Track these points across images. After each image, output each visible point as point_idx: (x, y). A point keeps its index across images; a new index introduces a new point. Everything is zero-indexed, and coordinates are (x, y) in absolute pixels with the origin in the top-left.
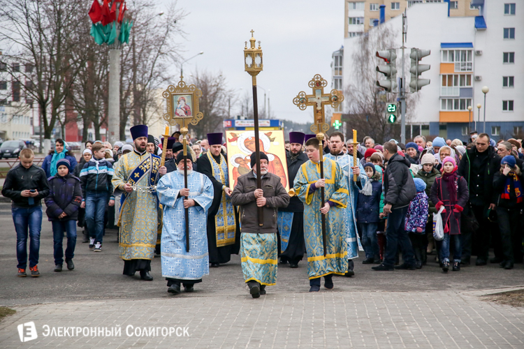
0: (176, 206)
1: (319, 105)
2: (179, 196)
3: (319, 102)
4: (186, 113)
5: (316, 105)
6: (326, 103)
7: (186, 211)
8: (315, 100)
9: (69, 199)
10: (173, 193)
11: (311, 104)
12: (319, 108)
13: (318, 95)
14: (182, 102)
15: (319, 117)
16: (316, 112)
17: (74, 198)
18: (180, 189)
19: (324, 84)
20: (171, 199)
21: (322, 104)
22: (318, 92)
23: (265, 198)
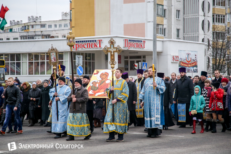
1: (112, 52)
2: (54, 96)
3: (112, 51)
4: (54, 60)
11: (109, 51)
12: (112, 54)
13: (112, 48)
14: (53, 56)
15: (112, 58)
19: (114, 42)
21: (114, 52)
22: (112, 46)
23: (76, 99)
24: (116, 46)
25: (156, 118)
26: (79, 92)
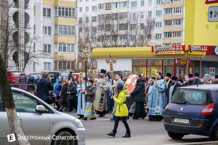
3: (111, 62)
4: (81, 68)
11: (109, 62)
12: (111, 64)
13: (111, 60)
14: (80, 65)
15: (111, 66)
21: (112, 62)
23: (87, 92)
25: (157, 108)
26: (90, 88)
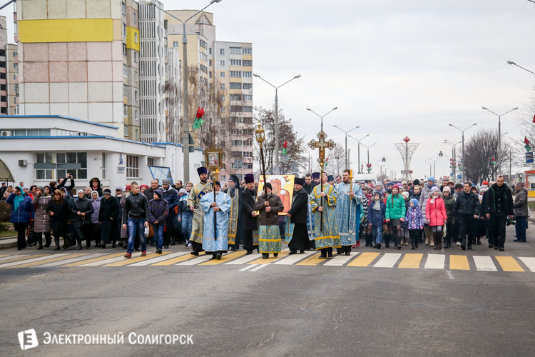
0: (209, 211)
2: (211, 207)
3: (322, 146)
4: (216, 163)
5: (320, 148)
6: (326, 147)
7: (215, 213)
8: (320, 145)
9: (160, 213)
10: (208, 205)
11: (318, 147)
12: (322, 149)
13: (322, 142)
14: (213, 157)
16: (320, 151)
17: (163, 212)
18: (212, 202)
19: (325, 136)
20: (206, 208)
21: (324, 147)
22: (322, 140)
23: (270, 207)
24: (327, 140)
